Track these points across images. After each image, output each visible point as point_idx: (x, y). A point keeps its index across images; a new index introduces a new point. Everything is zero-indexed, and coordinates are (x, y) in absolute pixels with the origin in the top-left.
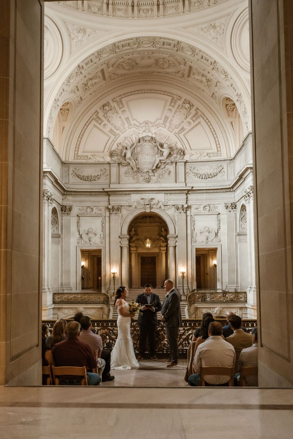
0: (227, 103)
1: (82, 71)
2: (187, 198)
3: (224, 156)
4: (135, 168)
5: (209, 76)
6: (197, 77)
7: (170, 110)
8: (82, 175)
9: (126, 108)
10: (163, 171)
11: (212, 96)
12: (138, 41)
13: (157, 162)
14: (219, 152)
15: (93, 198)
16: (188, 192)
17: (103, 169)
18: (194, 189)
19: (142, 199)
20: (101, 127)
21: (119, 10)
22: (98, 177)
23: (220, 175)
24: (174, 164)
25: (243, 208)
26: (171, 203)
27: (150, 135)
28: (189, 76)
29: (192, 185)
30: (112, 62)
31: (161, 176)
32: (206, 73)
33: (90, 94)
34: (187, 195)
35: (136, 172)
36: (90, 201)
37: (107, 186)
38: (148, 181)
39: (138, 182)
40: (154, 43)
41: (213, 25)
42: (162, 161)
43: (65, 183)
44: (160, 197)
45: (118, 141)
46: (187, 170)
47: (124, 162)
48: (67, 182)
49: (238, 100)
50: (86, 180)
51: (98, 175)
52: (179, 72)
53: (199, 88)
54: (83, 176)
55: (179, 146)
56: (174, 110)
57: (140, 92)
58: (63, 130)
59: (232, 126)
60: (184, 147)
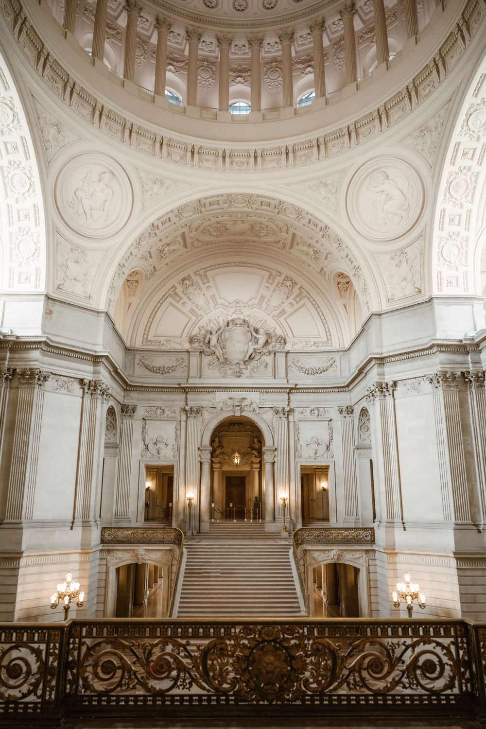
0: (339, 281)
1: (157, 232)
2: (289, 399)
3: (336, 346)
4: (222, 358)
5: (317, 246)
6: (301, 248)
7: (267, 287)
8: (153, 365)
9: (211, 284)
10: (258, 364)
11: (320, 273)
12: (230, 199)
13: (250, 351)
14: (330, 342)
15: (165, 396)
16: (290, 390)
17: (180, 358)
18: (298, 387)
19: (230, 398)
20: (179, 305)
21: (206, 160)
22: (173, 368)
23: (331, 370)
24: (272, 354)
25: (364, 412)
26: (268, 404)
27: (242, 317)
28: (291, 247)
29: (295, 382)
30: (196, 224)
31: (255, 370)
32: (313, 242)
33: (167, 264)
34: (290, 395)
35: (223, 363)
36: (161, 400)
37: (184, 381)
38: (239, 375)
39: (225, 377)
40: (249, 202)
41: (323, 182)
42: (257, 351)
43: (129, 375)
44: (254, 397)
45: (200, 324)
46: (289, 364)
47: (208, 350)
48: (131, 373)
49: (355, 275)
50: (156, 373)
51: (173, 367)
52: (280, 241)
53: (304, 262)
54: (153, 367)
55: (279, 332)
56: (272, 288)
57: (230, 265)
58: (129, 307)
59: (346, 308)
60: (285, 333)
